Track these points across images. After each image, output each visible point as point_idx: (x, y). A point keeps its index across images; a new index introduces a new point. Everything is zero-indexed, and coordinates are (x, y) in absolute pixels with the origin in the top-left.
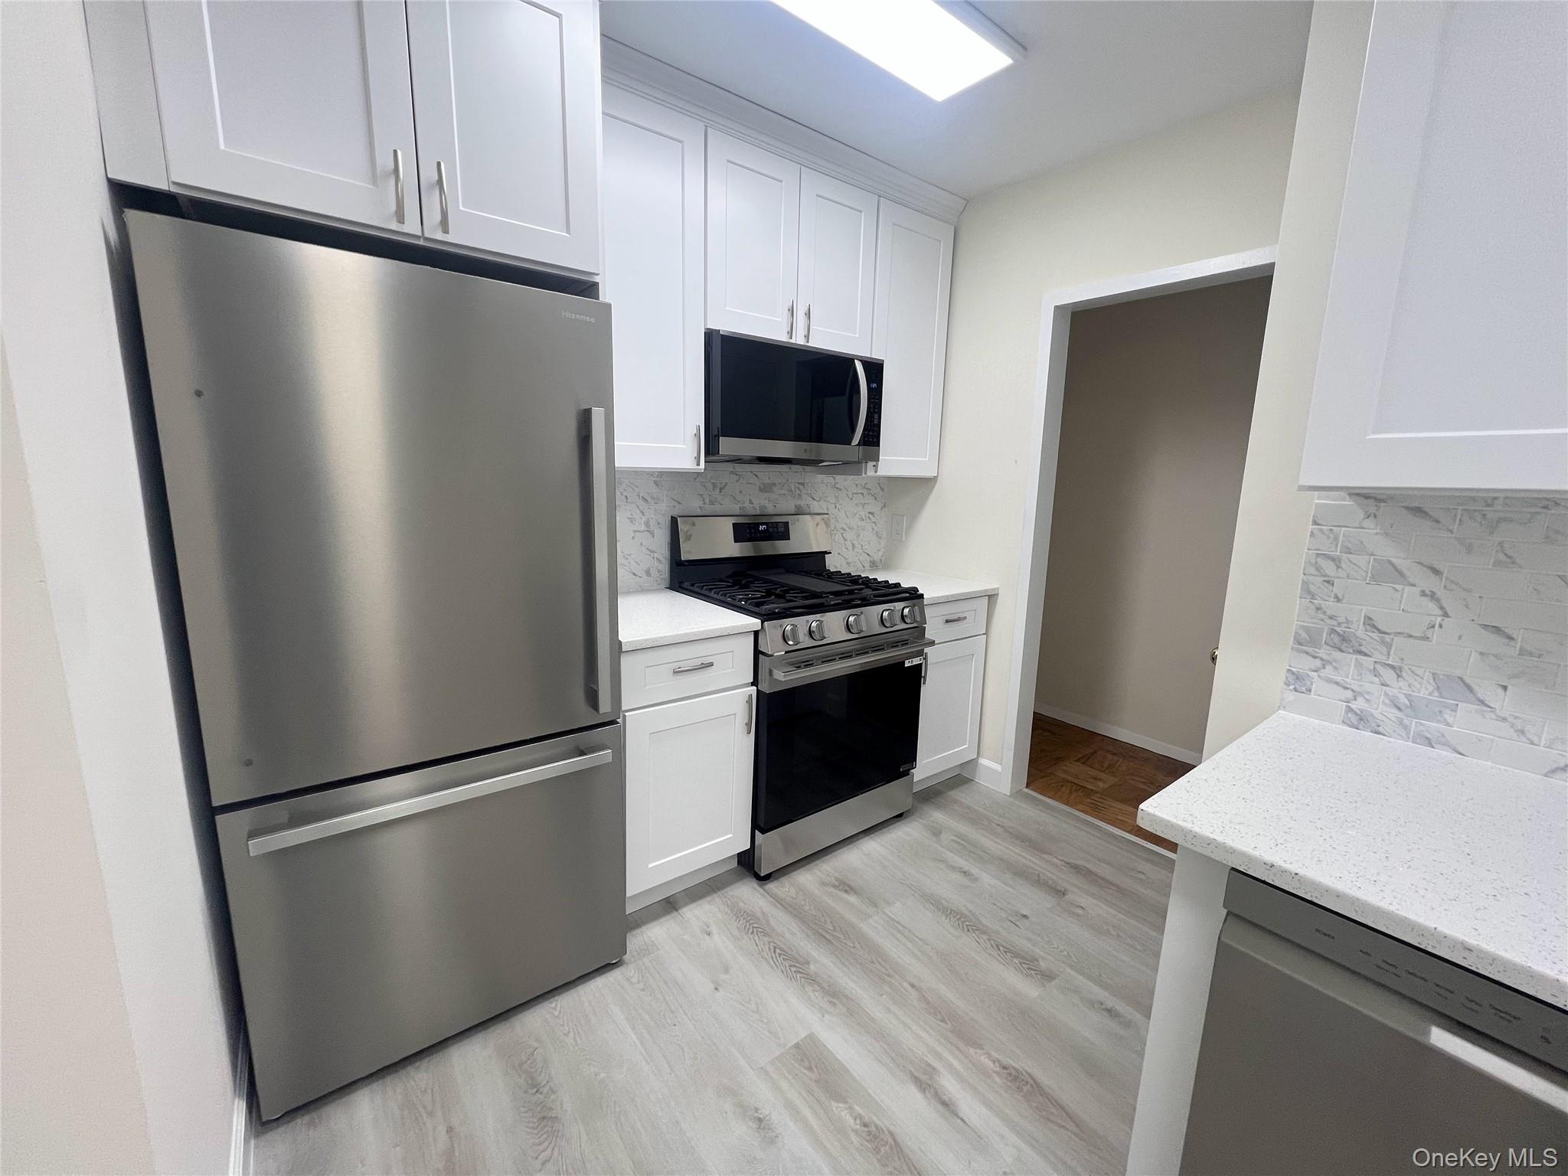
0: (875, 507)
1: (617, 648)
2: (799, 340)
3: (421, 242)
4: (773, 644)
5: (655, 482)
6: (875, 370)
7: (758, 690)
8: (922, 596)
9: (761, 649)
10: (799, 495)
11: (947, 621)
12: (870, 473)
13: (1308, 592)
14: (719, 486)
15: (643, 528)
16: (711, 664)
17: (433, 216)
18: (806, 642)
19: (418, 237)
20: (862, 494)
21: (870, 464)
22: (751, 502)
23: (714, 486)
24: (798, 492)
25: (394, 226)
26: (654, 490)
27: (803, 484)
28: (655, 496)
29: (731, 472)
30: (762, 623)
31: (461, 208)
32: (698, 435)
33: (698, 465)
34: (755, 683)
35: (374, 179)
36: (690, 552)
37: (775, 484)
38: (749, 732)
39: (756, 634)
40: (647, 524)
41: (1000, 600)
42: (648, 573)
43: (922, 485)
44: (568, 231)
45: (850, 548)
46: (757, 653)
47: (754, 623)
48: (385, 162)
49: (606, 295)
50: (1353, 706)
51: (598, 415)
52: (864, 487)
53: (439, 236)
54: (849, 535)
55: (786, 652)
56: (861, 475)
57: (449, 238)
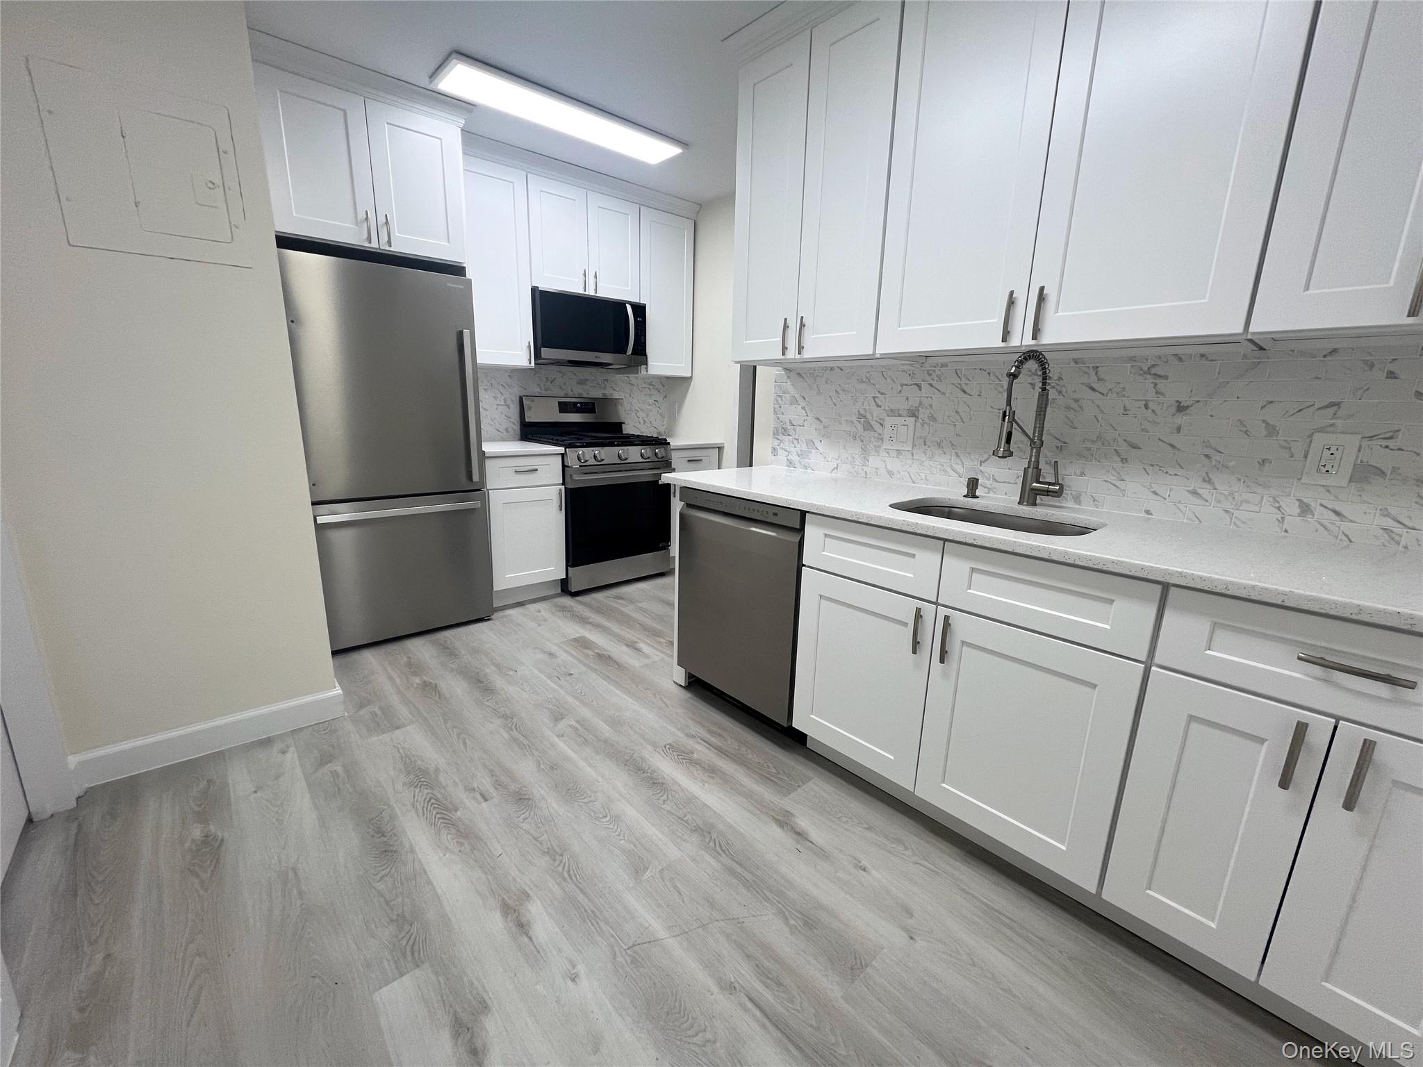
0: (659, 397)
1: (483, 456)
2: (591, 292)
3: (378, 251)
4: (572, 460)
5: (509, 376)
6: (640, 310)
7: (566, 489)
8: (669, 444)
9: (566, 464)
10: (605, 387)
11: (689, 461)
12: (643, 372)
13: (775, 413)
14: (550, 379)
15: (503, 403)
16: (537, 470)
17: (384, 238)
18: (592, 462)
19: (377, 249)
20: (649, 388)
21: (643, 367)
22: (572, 390)
23: (547, 379)
24: (603, 385)
25: (366, 244)
26: (509, 380)
27: (607, 380)
28: (509, 384)
29: (558, 372)
30: (565, 449)
31: (397, 234)
32: (529, 347)
33: (530, 363)
34: (563, 484)
35: (357, 223)
36: (531, 417)
37: (587, 380)
38: (561, 510)
39: (563, 455)
40: (505, 400)
41: (726, 450)
42: (507, 431)
43: (684, 382)
44: (449, 242)
45: (642, 422)
46: (564, 466)
47: (561, 450)
48: (362, 215)
49: (469, 274)
50: (789, 458)
51: (466, 332)
52: (650, 384)
53: (388, 248)
54: (641, 414)
55: (580, 466)
56: (638, 373)
57: (392, 249)
